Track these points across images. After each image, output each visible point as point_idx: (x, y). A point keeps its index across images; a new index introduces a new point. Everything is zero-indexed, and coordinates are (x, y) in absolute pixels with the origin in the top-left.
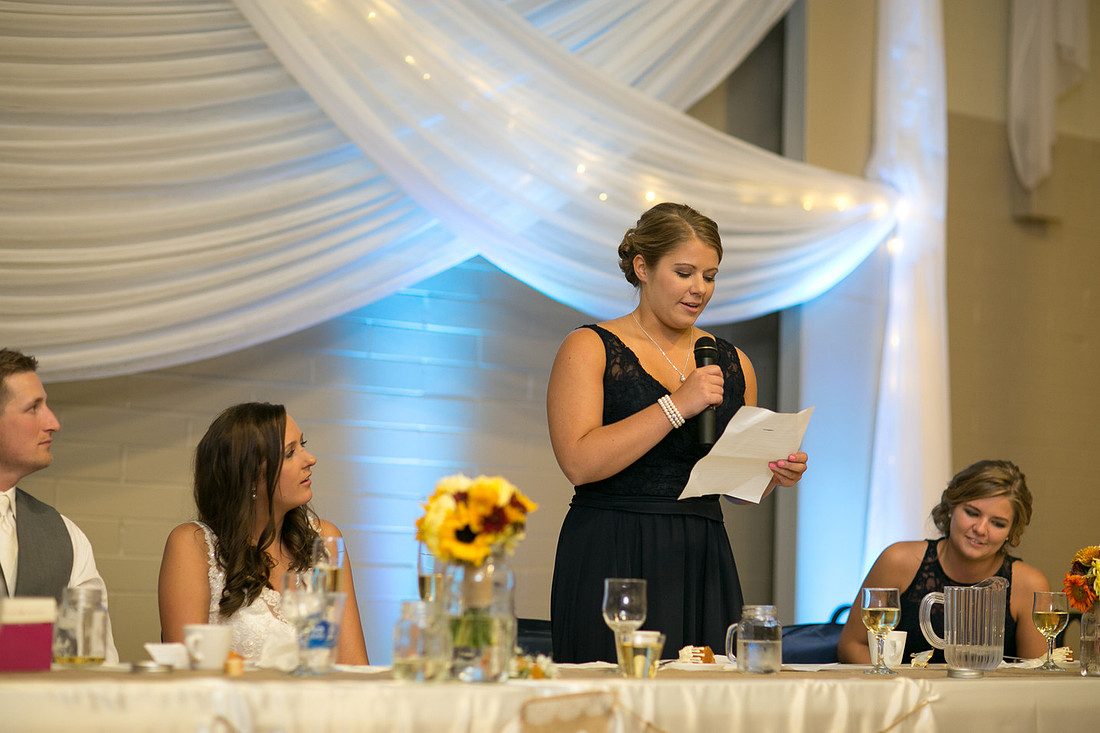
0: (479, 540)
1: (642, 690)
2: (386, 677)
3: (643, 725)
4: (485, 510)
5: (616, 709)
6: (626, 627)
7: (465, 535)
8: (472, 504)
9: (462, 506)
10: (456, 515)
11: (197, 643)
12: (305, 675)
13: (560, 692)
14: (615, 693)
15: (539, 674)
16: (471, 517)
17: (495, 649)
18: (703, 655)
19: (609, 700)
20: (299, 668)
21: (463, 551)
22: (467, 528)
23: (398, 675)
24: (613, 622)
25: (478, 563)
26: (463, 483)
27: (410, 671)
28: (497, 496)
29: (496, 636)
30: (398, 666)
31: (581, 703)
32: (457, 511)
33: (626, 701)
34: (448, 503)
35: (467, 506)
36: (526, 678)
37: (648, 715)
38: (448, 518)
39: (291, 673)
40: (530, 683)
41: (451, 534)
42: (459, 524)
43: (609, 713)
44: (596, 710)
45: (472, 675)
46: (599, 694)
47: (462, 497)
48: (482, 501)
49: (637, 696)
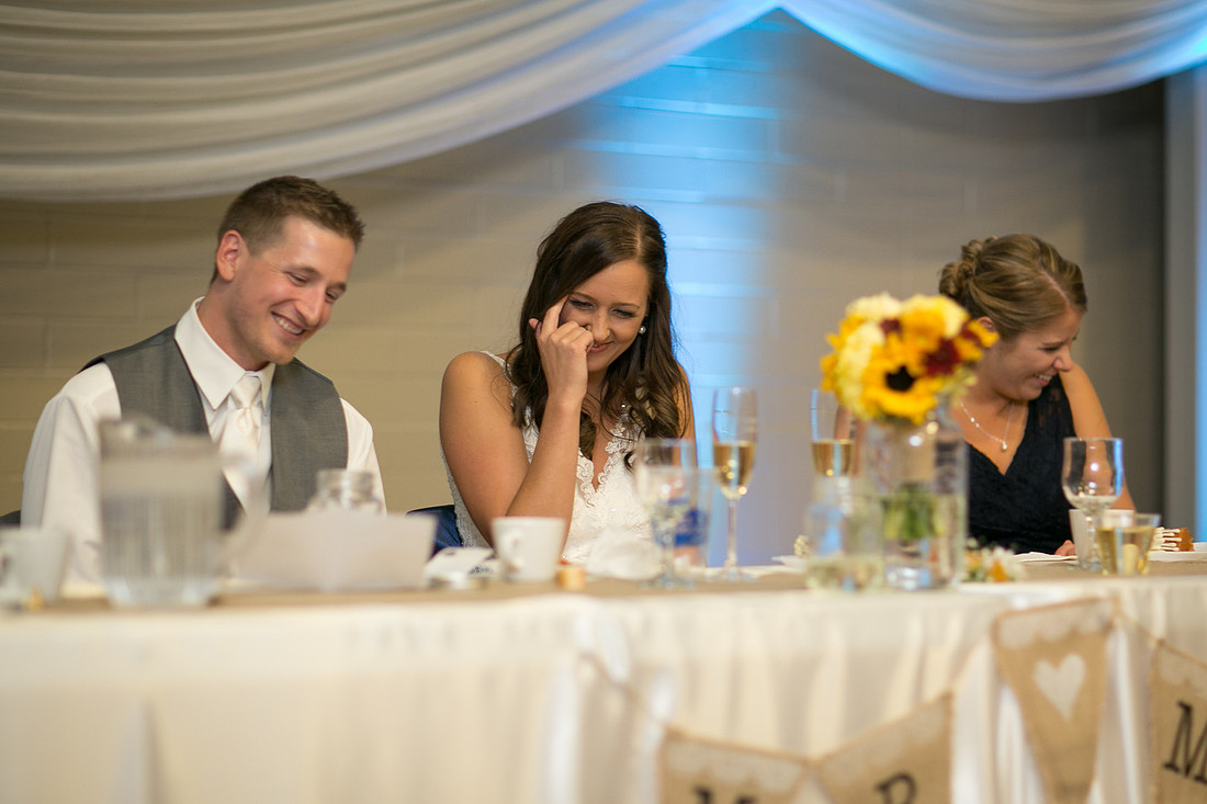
0: (921, 387)
1: (1148, 596)
2: (797, 584)
3: (1152, 644)
4: (929, 345)
5: (1118, 622)
6: (1097, 504)
7: (900, 380)
8: (908, 336)
9: (893, 339)
10: (885, 352)
11: (516, 543)
12: (670, 586)
13: (1040, 601)
14: (1115, 599)
15: (1000, 575)
16: (907, 354)
17: (943, 543)
18: (1179, 540)
19: (1107, 609)
20: (661, 576)
21: (896, 403)
22: (903, 370)
23: (812, 582)
24: (1076, 498)
25: (918, 419)
26: (888, 307)
27: (833, 576)
28: (942, 323)
29: (941, 523)
30: (814, 570)
31: (1071, 615)
32: (887, 346)
33: (1130, 611)
34: (873, 336)
35: (901, 339)
36: (983, 580)
37: (1158, 629)
38: (873, 358)
39: (652, 582)
40: (991, 589)
41: (878, 379)
42: (891, 366)
43: (1107, 628)
44: (1091, 625)
45: (917, 579)
46: (1092, 602)
47: (892, 326)
48: (922, 331)
49: (1144, 600)
